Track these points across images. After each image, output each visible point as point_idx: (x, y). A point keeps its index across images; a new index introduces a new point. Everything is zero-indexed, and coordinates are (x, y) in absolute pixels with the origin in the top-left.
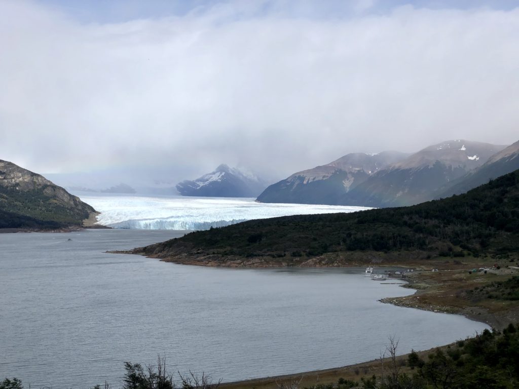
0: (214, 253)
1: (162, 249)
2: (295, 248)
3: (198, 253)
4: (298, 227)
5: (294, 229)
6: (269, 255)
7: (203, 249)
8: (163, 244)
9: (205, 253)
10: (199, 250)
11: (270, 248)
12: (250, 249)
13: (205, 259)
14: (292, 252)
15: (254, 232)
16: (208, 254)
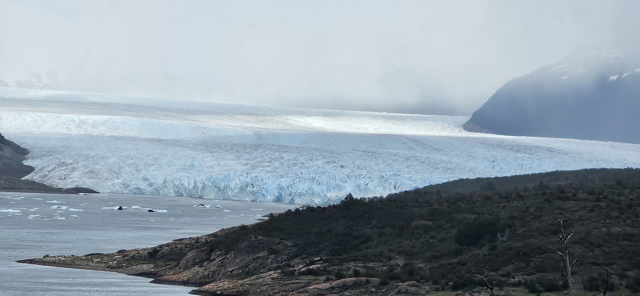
0: (356, 274)
1: (204, 255)
2: (595, 264)
3: (310, 272)
4: (603, 204)
5: (592, 210)
6: (519, 284)
7: (326, 261)
8: (207, 242)
9: (329, 273)
10: (313, 263)
11: (523, 265)
12: (464, 264)
13: (333, 288)
14: (586, 278)
15: (473, 216)
16: (340, 276)
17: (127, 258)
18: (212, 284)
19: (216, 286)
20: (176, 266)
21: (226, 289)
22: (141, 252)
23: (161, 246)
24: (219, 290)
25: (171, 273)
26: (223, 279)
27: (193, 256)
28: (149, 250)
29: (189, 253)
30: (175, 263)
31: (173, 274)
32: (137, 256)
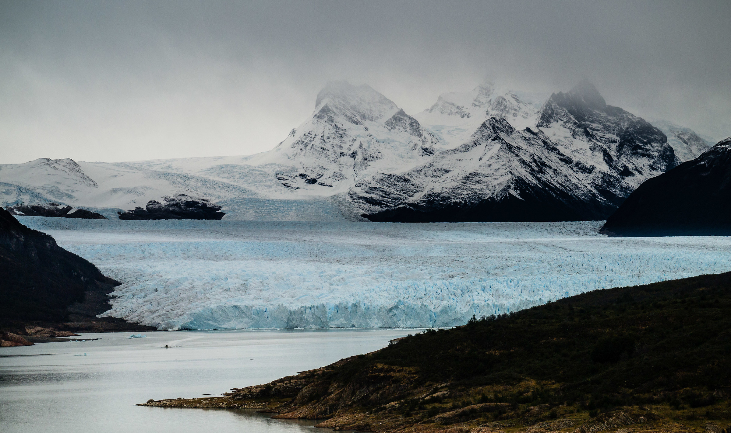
3: (435, 401)
7: (451, 388)
8: (324, 375)
10: (436, 390)
12: (599, 383)
17: (237, 397)
18: (331, 420)
19: (335, 421)
20: (291, 403)
21: (346, 424)
22: (253, 390)
23: (275, 383)
24: (338, 426)
25: (287, 410)
26: (342, 414)
27: (309, 391)
28: (261, 387)
29: (304, 388)
30: (290, 399)
31: (288, 412)
32: (249, 395)
